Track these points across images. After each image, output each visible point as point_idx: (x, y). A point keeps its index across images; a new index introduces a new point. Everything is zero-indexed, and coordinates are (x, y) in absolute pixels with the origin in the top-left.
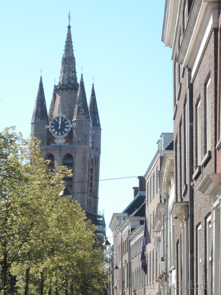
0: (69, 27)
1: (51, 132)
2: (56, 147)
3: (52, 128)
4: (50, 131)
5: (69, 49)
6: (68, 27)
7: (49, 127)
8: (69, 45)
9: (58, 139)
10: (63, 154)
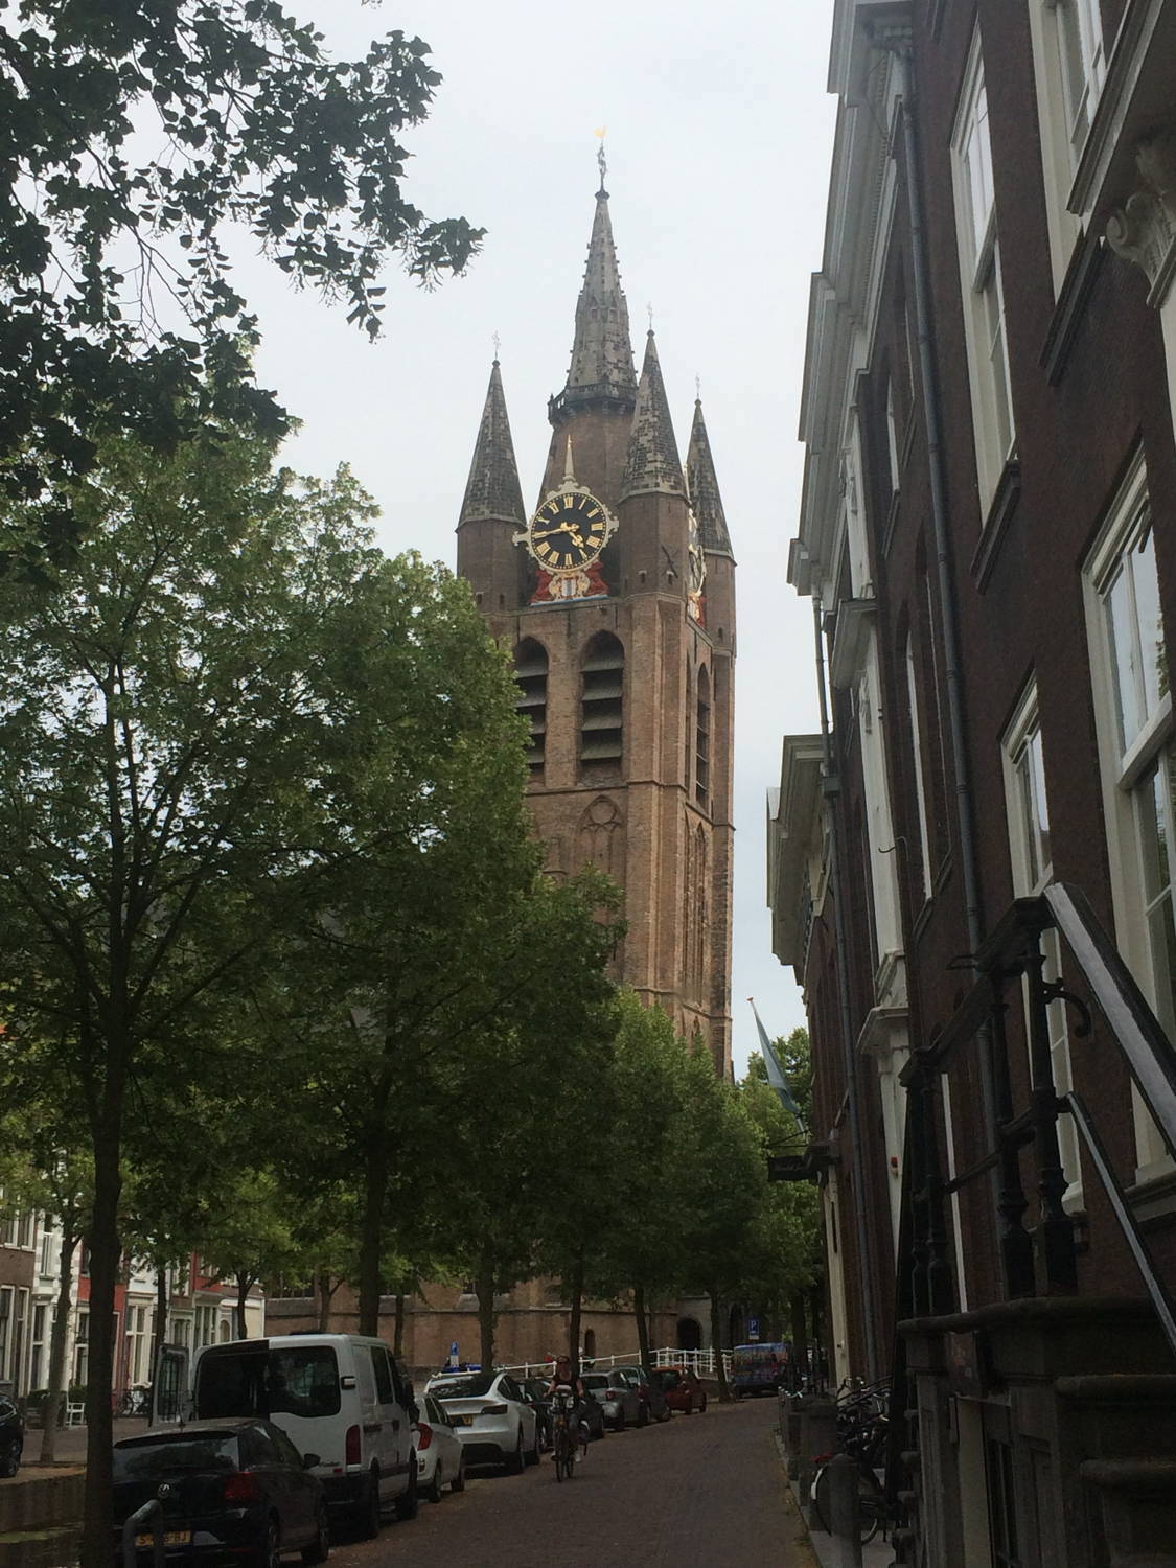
1: (534, 556)
2: (554, 610)
3: (538, 542)
4: (532, 551)
7: (527, 537)
9: (560, 580)
10: (582, 638)
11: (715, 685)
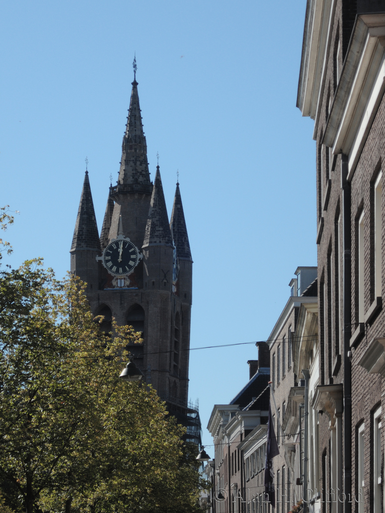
0: (135, 84)
1: (105, 267)
2: (114, 293)
3: (107, 261)
4: (104, 265)
5: (135, 123)
6: (132, 84)
7: (102, 258)
8: (135, 116)
9: (117, 279)
11: (182, 319)
